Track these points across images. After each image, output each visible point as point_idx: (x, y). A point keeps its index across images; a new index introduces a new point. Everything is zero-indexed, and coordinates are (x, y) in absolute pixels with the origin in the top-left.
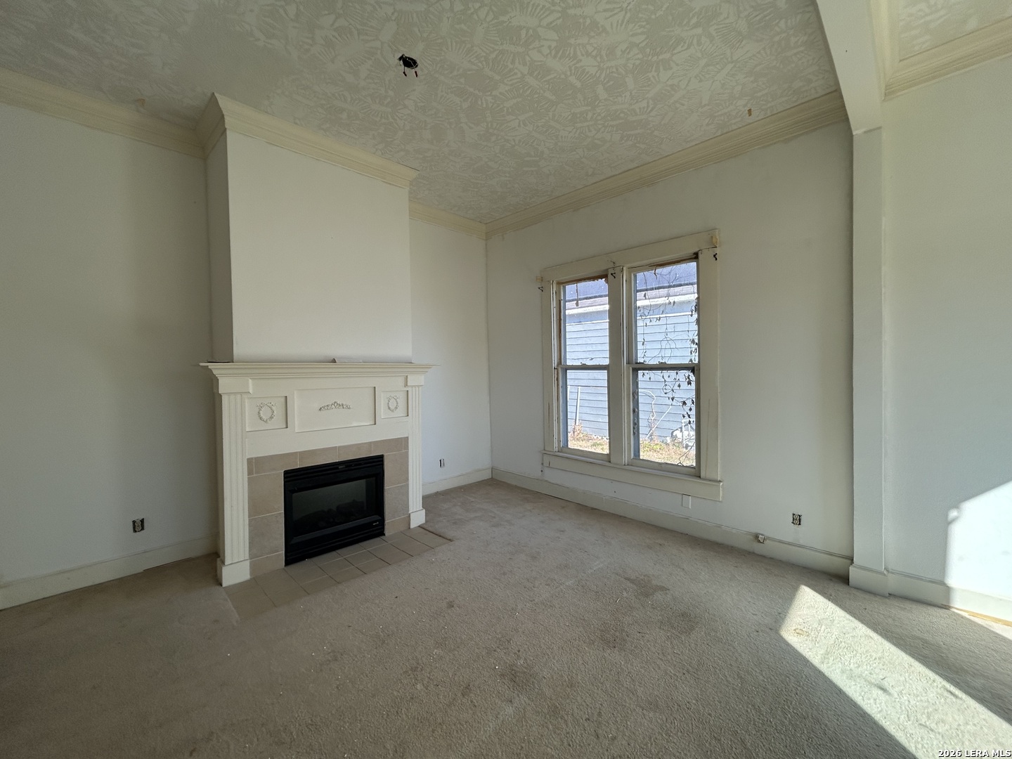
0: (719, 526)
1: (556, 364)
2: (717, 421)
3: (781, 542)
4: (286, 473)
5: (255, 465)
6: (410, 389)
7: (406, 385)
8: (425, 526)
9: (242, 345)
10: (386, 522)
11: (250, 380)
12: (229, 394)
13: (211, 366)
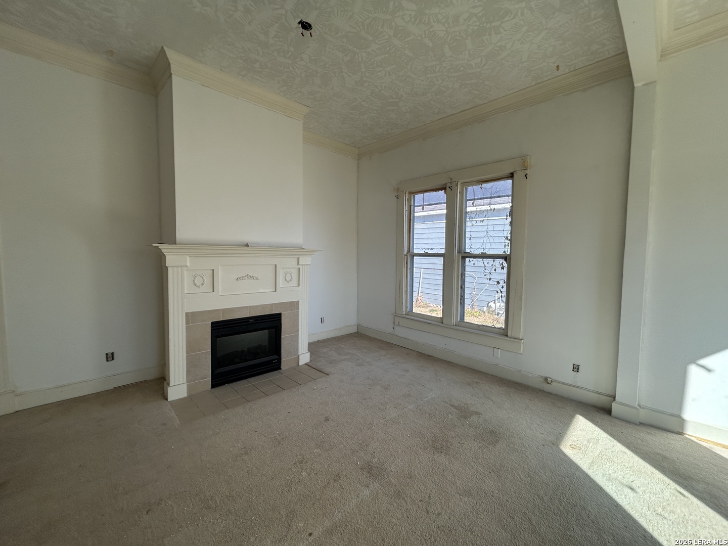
0: (520, 371)
1: (406, 252)
2: (522, 296)
3: (564, 383)
4: (212, 323)
5: (191, 318)
6: (301, 267)
7: (298, 264)
8: (310, 364)
9: (183, 232)
10: (282, 360)
11: (188, 257)
12: (172, 267)
13: (160, 246)
